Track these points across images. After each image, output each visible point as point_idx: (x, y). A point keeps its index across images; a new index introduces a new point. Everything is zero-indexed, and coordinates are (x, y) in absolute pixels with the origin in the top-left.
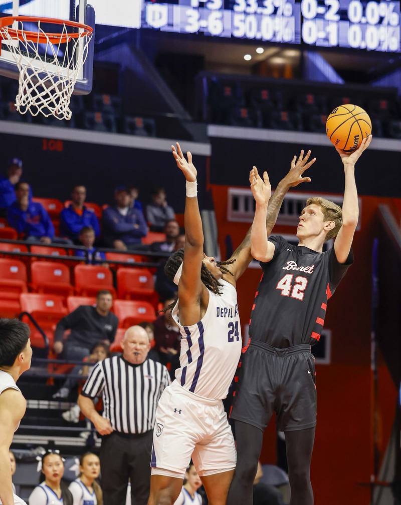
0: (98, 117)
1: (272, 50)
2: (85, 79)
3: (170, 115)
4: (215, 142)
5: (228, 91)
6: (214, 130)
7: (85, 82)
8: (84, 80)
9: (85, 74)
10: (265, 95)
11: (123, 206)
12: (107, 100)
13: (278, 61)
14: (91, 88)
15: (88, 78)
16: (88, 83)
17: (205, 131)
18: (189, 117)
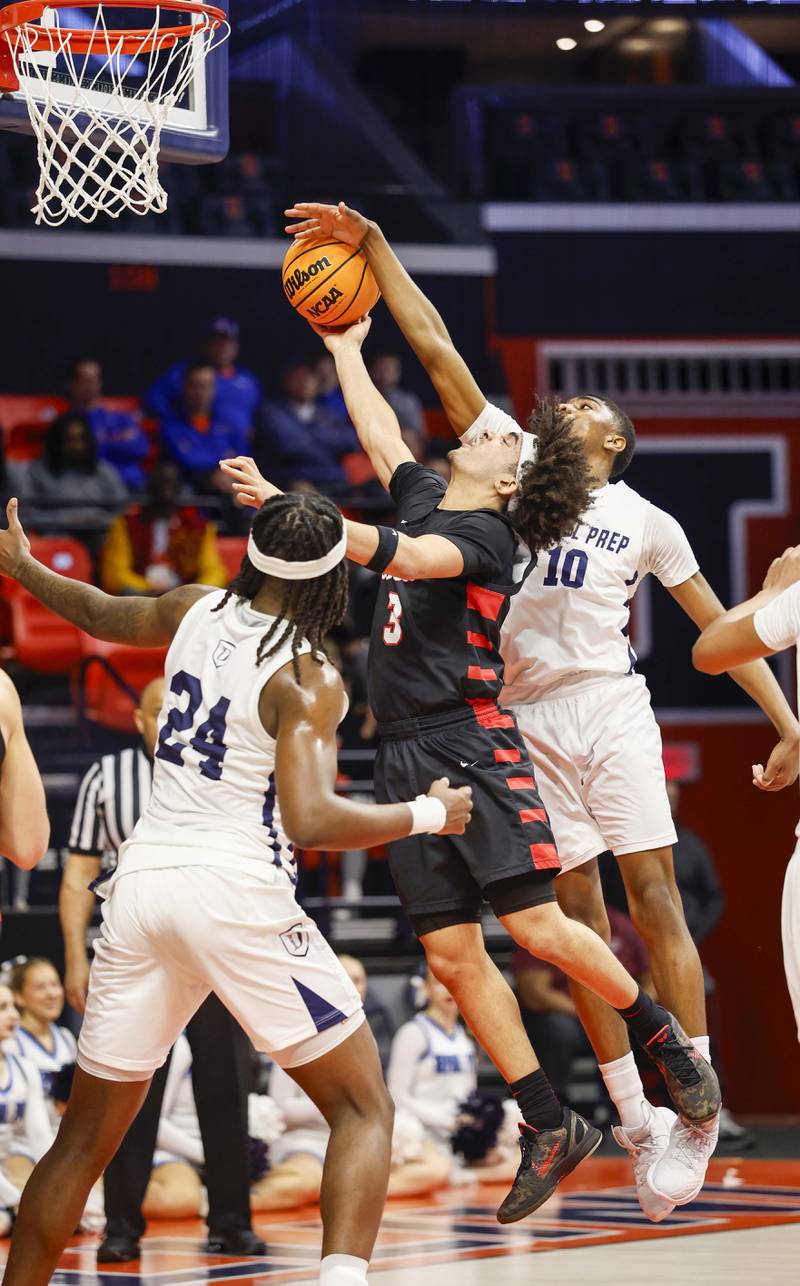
0: (234, 207)
1: (624, 23)
2: (212, 126)
3: (394, 189)
4: (503, 241)
5: (525, 126)
6: (501, 217)
7: (213, 134)
8: (209, 129)
9: (212, 117)
10: (611, 127)
11: (301, 400)
12: (250, 166)
13: (638, 45)
14: (226, 147)
15: (217, 125)
16: (219, 136)
17: (477, 219)
18: (438, 190)
